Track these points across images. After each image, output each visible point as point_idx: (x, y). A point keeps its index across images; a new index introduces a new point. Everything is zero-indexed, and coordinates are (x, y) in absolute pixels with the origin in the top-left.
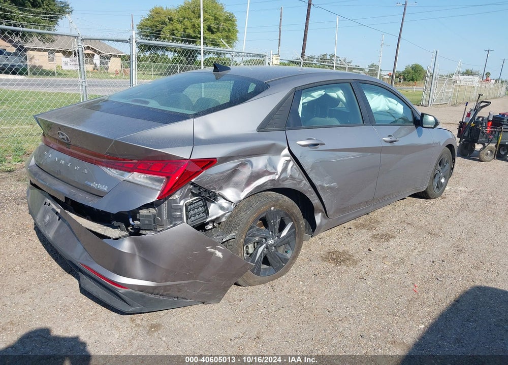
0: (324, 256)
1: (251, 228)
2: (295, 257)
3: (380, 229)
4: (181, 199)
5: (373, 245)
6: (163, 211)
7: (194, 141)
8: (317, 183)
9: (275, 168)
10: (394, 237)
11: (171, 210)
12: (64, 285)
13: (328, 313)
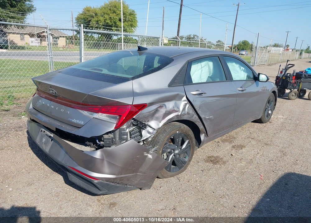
0: (206, 159)
1: (166, 144)
2: (190, 161)
3: (237, 142)
4: (127, 128)
5: (233, 152)
6: (116, 135)
7: (133, 94)
8: (202, 116)
9: (179, 108)
10: (245, 147)
11: (121, 134)
12: (54, 181)
13: (213, 193)
